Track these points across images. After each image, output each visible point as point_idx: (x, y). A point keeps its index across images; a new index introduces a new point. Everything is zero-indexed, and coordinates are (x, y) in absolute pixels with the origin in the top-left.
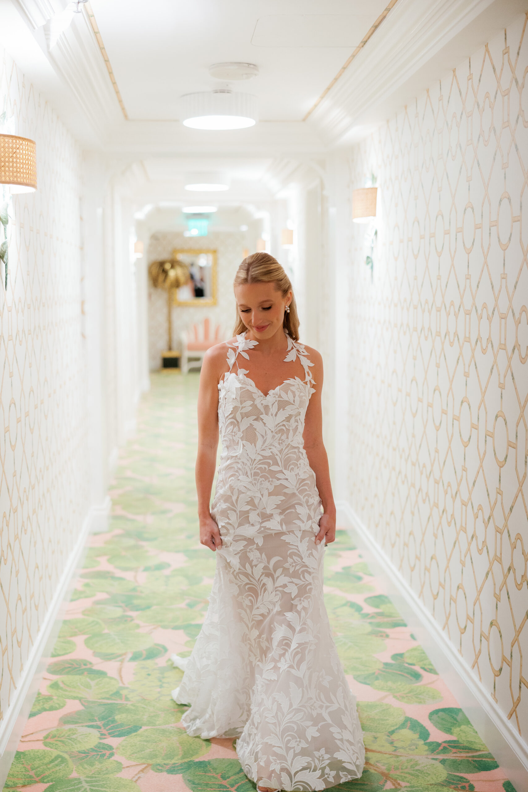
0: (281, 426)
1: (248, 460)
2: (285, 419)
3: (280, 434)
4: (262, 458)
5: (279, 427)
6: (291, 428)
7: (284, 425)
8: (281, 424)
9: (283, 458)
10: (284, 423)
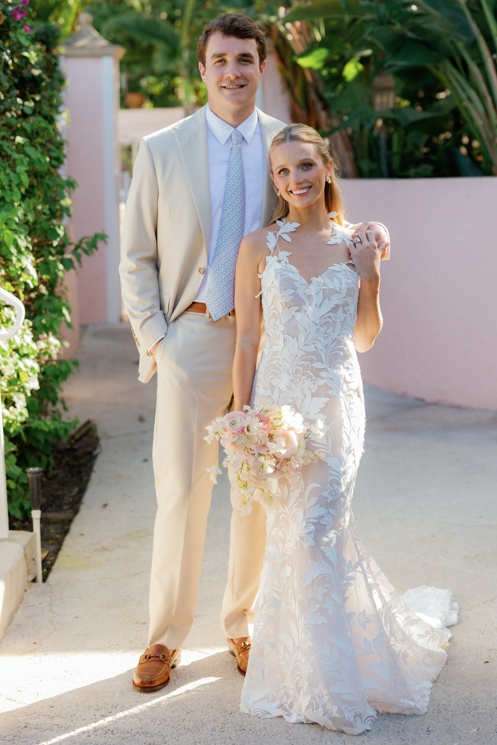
0: (326, 318)
1: (289, 356)
2: (330, 310)
3: (326, 327)
4: (305, 354)
5: (325, 318)
6: (338, 320)
7: (329, 317)
8: (326, 316)
9: (328, 354)
10: (330, 314)
